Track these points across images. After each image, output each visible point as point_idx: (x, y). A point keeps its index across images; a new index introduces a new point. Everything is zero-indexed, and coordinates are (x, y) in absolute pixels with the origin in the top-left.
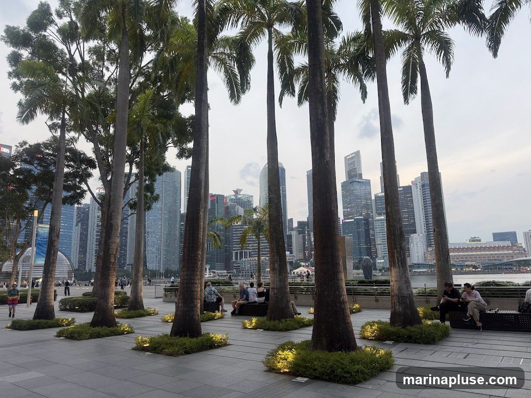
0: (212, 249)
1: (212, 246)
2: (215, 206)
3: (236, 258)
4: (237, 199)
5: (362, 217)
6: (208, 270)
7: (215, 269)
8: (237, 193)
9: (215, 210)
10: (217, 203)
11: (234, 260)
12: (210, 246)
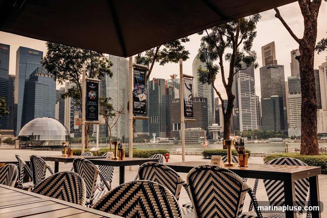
0: (156, 121)
1: (156, 119)
2: (158, 88)
3: (176, 129)
4: (173, 83)
5: (277, 96)
6: (154, 137)
7: (159, 137)
8: (174, 78)
9: (158, 92)
10: (160, 85)
11: (174, 130)
12: (154, 119)
